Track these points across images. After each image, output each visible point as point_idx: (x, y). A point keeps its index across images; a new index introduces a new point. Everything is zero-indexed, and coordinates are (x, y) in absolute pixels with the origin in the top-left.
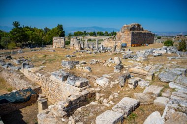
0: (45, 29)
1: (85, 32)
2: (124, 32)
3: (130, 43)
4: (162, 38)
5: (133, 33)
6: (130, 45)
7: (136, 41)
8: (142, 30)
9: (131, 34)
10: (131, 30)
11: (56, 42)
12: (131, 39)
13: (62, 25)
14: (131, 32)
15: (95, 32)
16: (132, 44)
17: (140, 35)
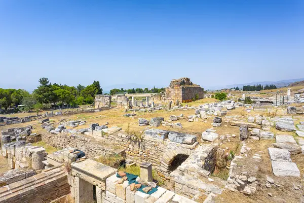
0: (78, 87)
1: (122, 89)
2: (173, 88)
3: (181, 99)
4: (207, 92)
5: (183, 88)
6: (181, 101)
7: (186, 96)
8: (191, 84)
9: (181, 89)
10: (181, 84)
11: (99, 101)
12: (181, 94)
13: (98, 82)
14: (181, 87)
15: (134, 89)
16: (183, 100)
17: (190, 90)
